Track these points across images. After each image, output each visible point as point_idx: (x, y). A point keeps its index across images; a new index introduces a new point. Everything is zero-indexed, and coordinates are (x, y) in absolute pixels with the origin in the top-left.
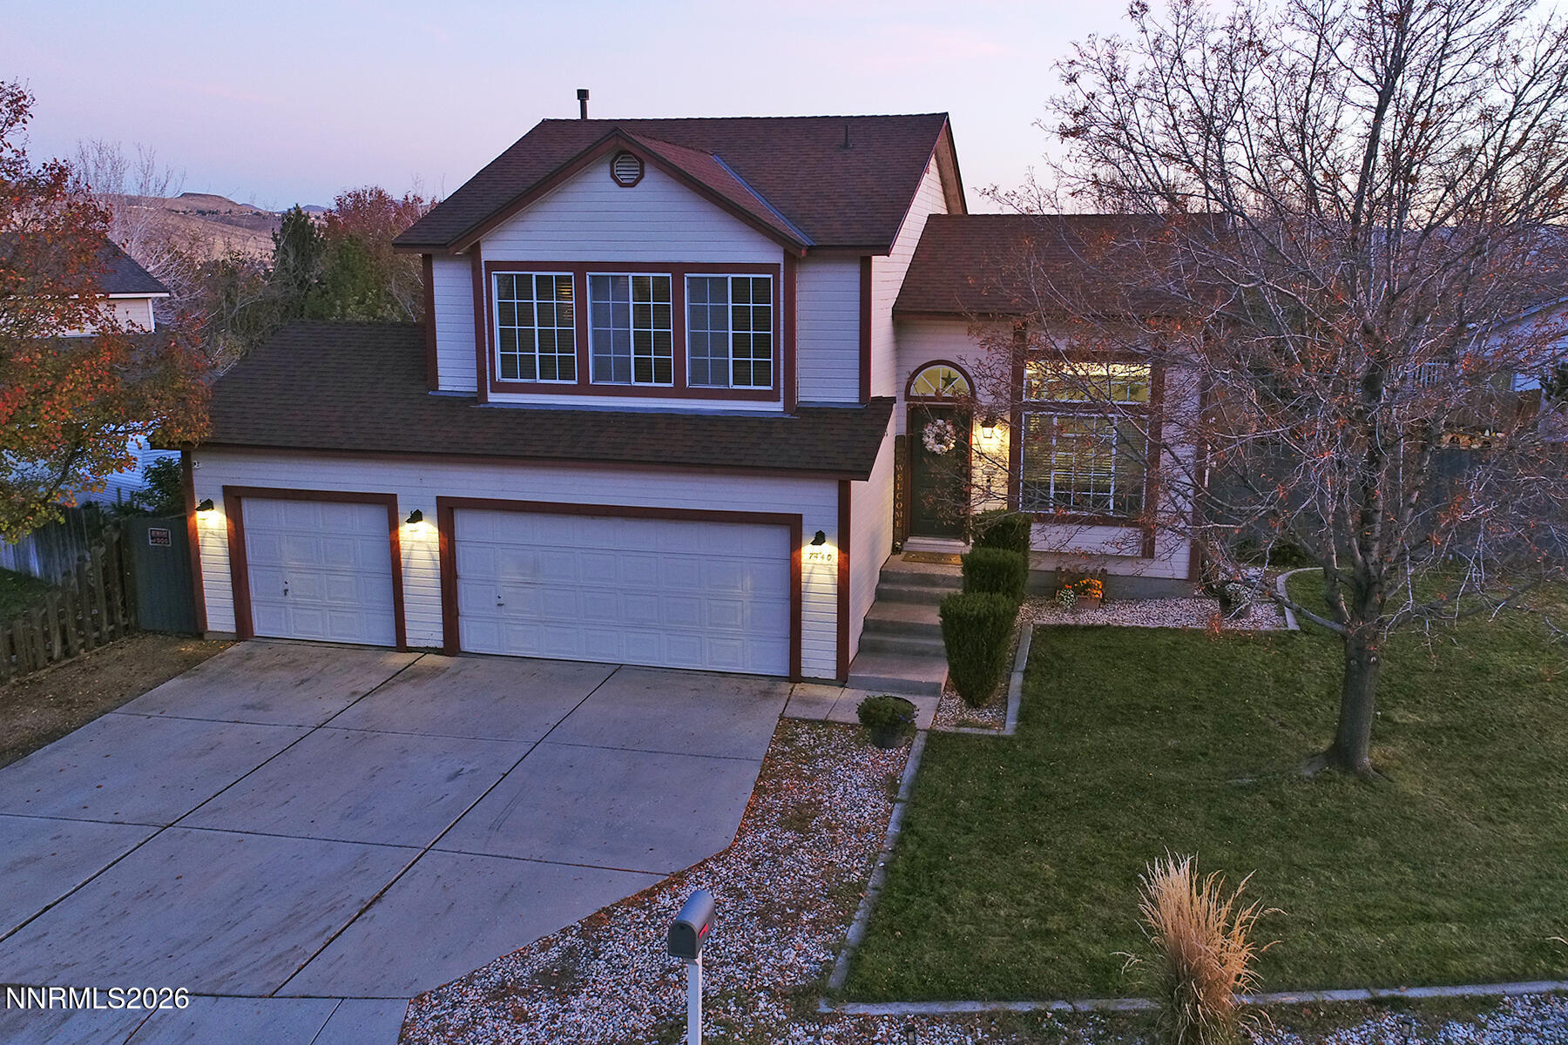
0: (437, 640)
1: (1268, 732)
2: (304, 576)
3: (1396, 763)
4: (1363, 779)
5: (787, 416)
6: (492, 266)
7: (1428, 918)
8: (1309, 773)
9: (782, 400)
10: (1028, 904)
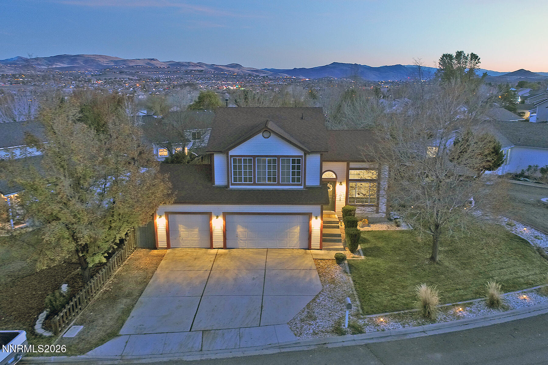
0: (222, 245)
1: (416, 254)
2: (185, 232)
3: (442, 259)
4: (437, 263)
5: (305, 189)
6: (231, 156)
7: (457, 289)
8: (427, 263)
9: (303, 186)
10: (387, 294)
